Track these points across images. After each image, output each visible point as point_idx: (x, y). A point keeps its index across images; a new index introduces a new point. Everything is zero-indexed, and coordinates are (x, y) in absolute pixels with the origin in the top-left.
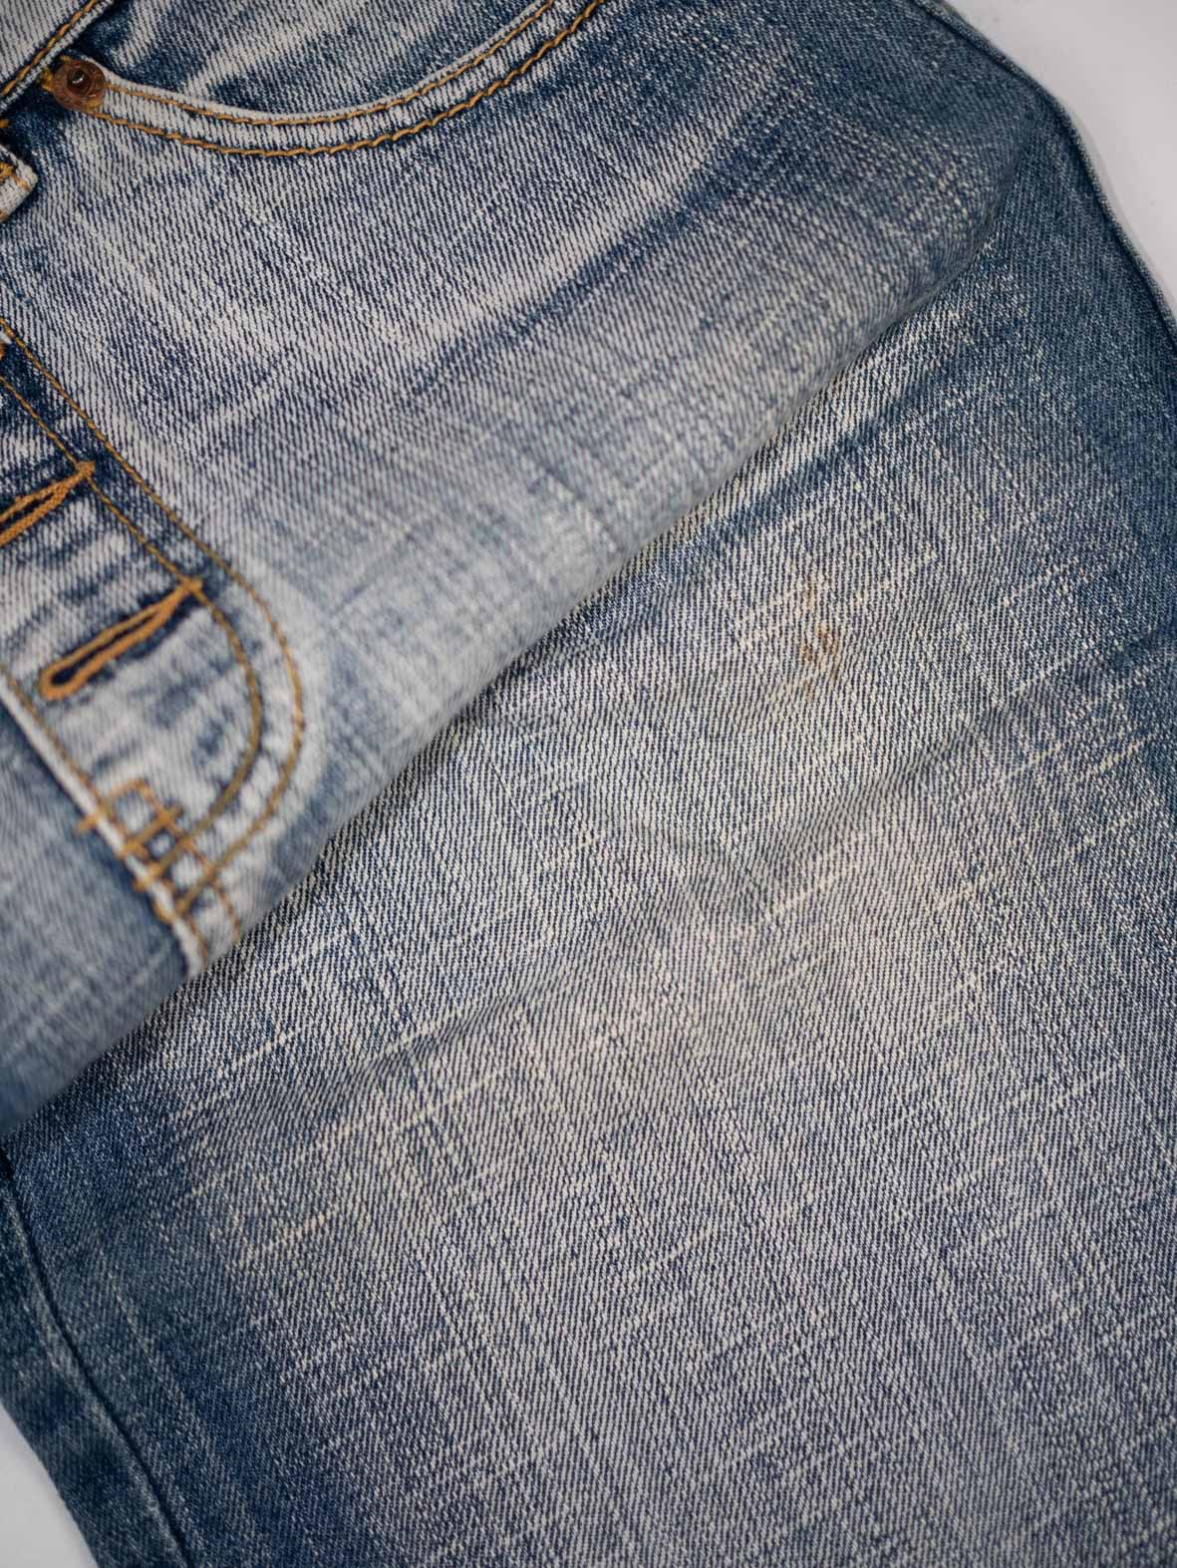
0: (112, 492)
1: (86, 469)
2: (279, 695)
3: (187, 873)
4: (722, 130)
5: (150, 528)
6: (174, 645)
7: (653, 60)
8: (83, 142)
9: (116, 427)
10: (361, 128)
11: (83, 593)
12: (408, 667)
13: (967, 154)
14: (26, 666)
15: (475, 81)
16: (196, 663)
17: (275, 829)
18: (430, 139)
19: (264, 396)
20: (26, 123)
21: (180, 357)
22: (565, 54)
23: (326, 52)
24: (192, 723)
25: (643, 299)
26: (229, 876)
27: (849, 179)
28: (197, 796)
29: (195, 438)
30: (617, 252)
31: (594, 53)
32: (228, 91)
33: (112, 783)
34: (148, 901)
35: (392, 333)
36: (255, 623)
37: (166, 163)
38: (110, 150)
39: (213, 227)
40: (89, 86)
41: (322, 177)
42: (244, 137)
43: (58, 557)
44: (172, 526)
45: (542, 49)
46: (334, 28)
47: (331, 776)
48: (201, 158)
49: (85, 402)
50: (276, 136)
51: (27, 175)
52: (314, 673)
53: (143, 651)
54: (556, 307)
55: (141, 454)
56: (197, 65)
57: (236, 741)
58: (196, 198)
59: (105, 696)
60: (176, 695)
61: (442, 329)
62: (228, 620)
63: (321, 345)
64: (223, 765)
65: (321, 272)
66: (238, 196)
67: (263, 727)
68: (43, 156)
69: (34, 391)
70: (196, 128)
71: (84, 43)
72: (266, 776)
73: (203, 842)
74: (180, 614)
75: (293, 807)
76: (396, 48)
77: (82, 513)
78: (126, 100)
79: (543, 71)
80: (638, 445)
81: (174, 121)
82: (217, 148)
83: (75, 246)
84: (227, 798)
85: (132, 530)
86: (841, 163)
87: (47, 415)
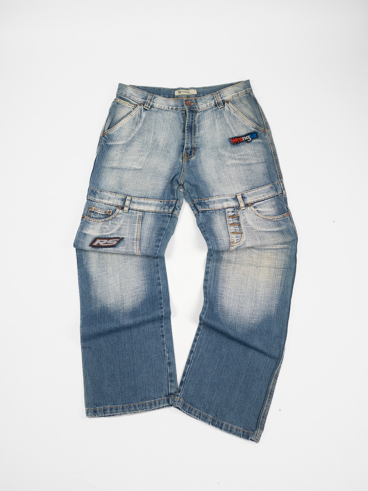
0: (240, 226)
1: (239, 224)
2: (242, 240)
3: (233, 245)
4: (280, 229)
5: (240, 229)
6: (238, 235)
7: (279, 223)
8: (249, 208)
9: (241, 223)
10: (263, 217)
11: (235, 230)
12: (248, 243)
13: (291, 238)
14: (231, 231)
15: (270, 218)
16: (239, 236)
17: (238, 246)
18: (266, 220)
19: (249, 227)
20: (246, 205)
21: (247, 222)
22: (275, 220)
23: (263, 212)
24: (237, 238)
25: (270, 234)
26: (234, 246)
27: (284, 235)
28: (235, 242)
29: (245, 226)
30: (271, 231)
31: (277, 221)
32: (257, 211)
33: (232, 238)
34: (230, 245)
35: (258, 228)
36: (243, 236)
37: (252, 212)
38: (250, 210)
39: (252, 217)
40: (251, 206)
41: (259, 218)
42: (257, 213)
43: (235, 228)
44: (241, 230)
45: (274, 219)
46: (265, 211)
47: (242, 245)
48: (254, 213)
49: (241, 221)
50: (258, 214)
51: (245, 208)
52: (244, 240)
53: (237, 234)
54: (266, 232)
55: (242, 225)
56: (257, 208)
57: (239, 240)
58: (252, 215)
59: (234, 235)
60: (237, 237)
61: (260, 229)
62: (242, 235)
63: (254, 226)
64: (237, 241)
65: (256, 223)
66: (254, 216)
67: (240, 241)
68: (246, 208)
69: (238, 219)
70: (255, 211)
71: (252, 203)
72: (239, 243)
73: (234, 244)
74: (239, 234)
75: (239, 245)
76: (267, 214)
77: (237, 226)
78: (252, 207)
79: (274, 220)
80: (265, 240)
81: (254, 210)
82: (255, 213)
83: (245, 213)
84: (237, 243)
85: (239, 229)
86: (285, 234)
87: (238, 221)
